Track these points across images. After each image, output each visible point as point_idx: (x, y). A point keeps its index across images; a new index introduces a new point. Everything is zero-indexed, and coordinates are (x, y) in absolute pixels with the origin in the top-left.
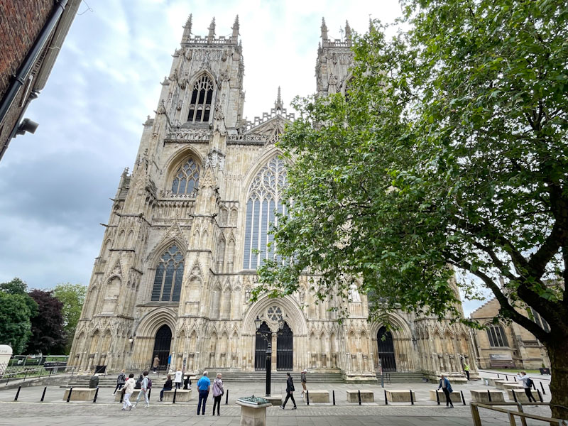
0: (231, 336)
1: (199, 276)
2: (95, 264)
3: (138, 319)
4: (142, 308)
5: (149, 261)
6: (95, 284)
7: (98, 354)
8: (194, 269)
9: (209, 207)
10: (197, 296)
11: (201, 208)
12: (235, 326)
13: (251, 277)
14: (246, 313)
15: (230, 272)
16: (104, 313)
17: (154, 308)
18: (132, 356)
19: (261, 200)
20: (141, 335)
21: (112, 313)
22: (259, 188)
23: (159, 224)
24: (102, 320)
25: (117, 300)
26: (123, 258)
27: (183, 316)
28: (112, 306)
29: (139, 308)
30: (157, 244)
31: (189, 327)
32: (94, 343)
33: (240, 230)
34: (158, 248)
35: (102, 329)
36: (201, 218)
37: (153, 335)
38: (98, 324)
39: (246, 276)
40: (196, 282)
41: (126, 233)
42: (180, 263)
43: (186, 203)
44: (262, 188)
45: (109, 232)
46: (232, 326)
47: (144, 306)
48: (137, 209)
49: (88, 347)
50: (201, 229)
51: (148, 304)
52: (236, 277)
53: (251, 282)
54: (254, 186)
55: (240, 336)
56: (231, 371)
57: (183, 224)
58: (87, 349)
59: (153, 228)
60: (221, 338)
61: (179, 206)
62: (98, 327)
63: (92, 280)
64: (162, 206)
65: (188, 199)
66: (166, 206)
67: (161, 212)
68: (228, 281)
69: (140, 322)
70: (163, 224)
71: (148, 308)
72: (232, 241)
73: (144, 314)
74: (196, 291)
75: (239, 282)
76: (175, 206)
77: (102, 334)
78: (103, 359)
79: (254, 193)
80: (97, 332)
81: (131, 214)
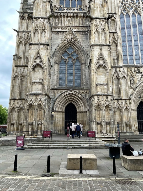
0: (123, 110)
1: (104, 64)
2: (14, 59)
3: (53, 98)
4: (55, 91)
5: (55, 57)
6: (16, 74)
7: (35, 122)
8: (99, 59)
9: (102, 12)
10: (104, 80)
11: (96, 12)
12: (126, 103)
13: (133, 69)
14: (132, 94)
15: (116, 65)
16: (34, 92)
17: (64, 91)
18: (54, 123)
19: (131, 14)
20: (57, 109)
21: (40, 92)
22: (127, 5)
23: (57, 30)
24: (34, 98)
25: (42, 82)
26: (41, 50)
27: (96, 94)
28: (39, 87)
29: (53, 91)
30: (59, 45)
31: (103, 102)
32: (30, 114)
33: (119, 35)
34: (60, 47)
35: (36, 104)
36: (98, 20)
37: (64, 110)
38: (31, 100)
39: (129, 69)
40: (101, 69)
41: (40, 31)
42: (76, 59)
43: (75, 15)
44: (130, 5)
45: (20, 36)
46: (124, 103)
47: (56, 89)
48: (44, 13)
49: (26, 117)
50: (100, 29)
51: (58, 88)
52: (122, 69)
53: (134, 73)
54: (124, 3)
55: (130, 110)
56: (127, 134)
57: (76, 30)
58: (26, 119)
59: (54, 33)
60: (116, 112)
61: (70, 17)
62: (31, 102)
63: (13, 71)
64: (58, 16)
65: (76, 11)
66: (61, 16)
67: (57, 21)
68: (116, 72)
69: (55, 101)
70: (60, 30)
71: (60, 91)
72: (114, 43)
73: (57, 95)
74: (102, 76)
75: (124, 72)
76: (67, 17)
77: (36, 108)
78: (40, 126)
79: (124, 9)
80: (31, 106)
81: (40, 17)
